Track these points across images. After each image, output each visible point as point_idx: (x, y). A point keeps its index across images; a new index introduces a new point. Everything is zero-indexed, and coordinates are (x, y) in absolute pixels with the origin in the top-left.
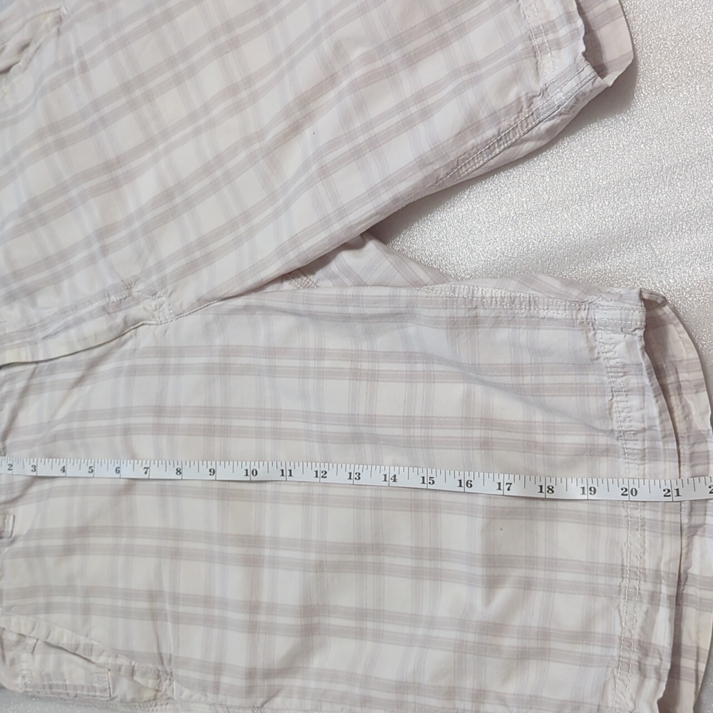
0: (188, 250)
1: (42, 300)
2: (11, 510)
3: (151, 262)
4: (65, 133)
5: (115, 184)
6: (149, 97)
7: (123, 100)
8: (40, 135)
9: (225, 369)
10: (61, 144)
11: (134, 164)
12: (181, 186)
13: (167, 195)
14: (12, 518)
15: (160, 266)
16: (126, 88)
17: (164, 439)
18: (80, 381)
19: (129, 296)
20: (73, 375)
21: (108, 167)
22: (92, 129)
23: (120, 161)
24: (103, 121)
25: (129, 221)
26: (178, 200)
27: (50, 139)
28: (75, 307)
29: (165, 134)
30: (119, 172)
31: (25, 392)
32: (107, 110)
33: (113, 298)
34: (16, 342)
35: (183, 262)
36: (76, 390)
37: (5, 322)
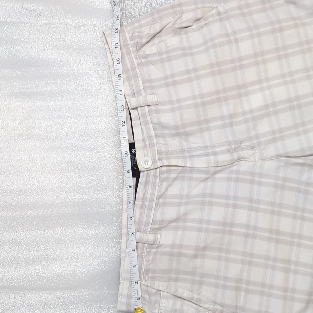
0: (273, 132)
1: (191, 139)
2: (159, 232)
3: (253, 134)
4: (223, 67)
5: (240, 96)
6: (264, 62)
7: (253, 60)
8: (211, 66)
9: (283, 187)
10: (220, 72)
11: (250, 89)
12: (274, 104)
13: (266, 107)
14: (159, 236)
15: (257, 136)
16: (255, 55)
17: (253, 214)
18: (206, 179)
19: (240, 147)
20: (203, 176)
21: (238, 87)
22: (234, 69)
23: (244, 86)
24: (241, 67)
25: (244, 113)
26: (271, 110)
27: (216, 69)
28: (213, 147)
29: (267, 80)
30: (242, 91)
31: (175, 179)
32: (244, 62)
33: (233, 146)
34: (174, 156)
35: (271, 137)
36: (202, 183)
37: (170, 145)
